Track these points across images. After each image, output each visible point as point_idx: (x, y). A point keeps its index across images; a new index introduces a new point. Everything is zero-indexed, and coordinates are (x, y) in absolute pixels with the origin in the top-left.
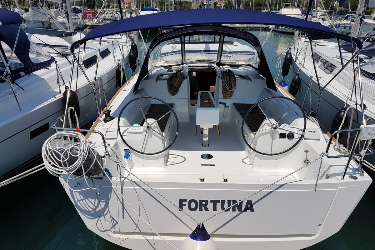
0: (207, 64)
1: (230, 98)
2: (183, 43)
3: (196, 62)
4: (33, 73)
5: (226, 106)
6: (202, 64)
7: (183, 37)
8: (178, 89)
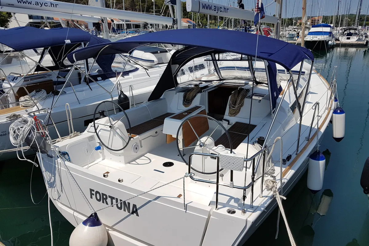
0: (243, 82)
1: (234, 116)
2: (214, 60)
3: (234, 79)
4: (109, 79)
5: (230, 123)
6: (240, 81)
7: (213, 54)
8: (192, 101)
